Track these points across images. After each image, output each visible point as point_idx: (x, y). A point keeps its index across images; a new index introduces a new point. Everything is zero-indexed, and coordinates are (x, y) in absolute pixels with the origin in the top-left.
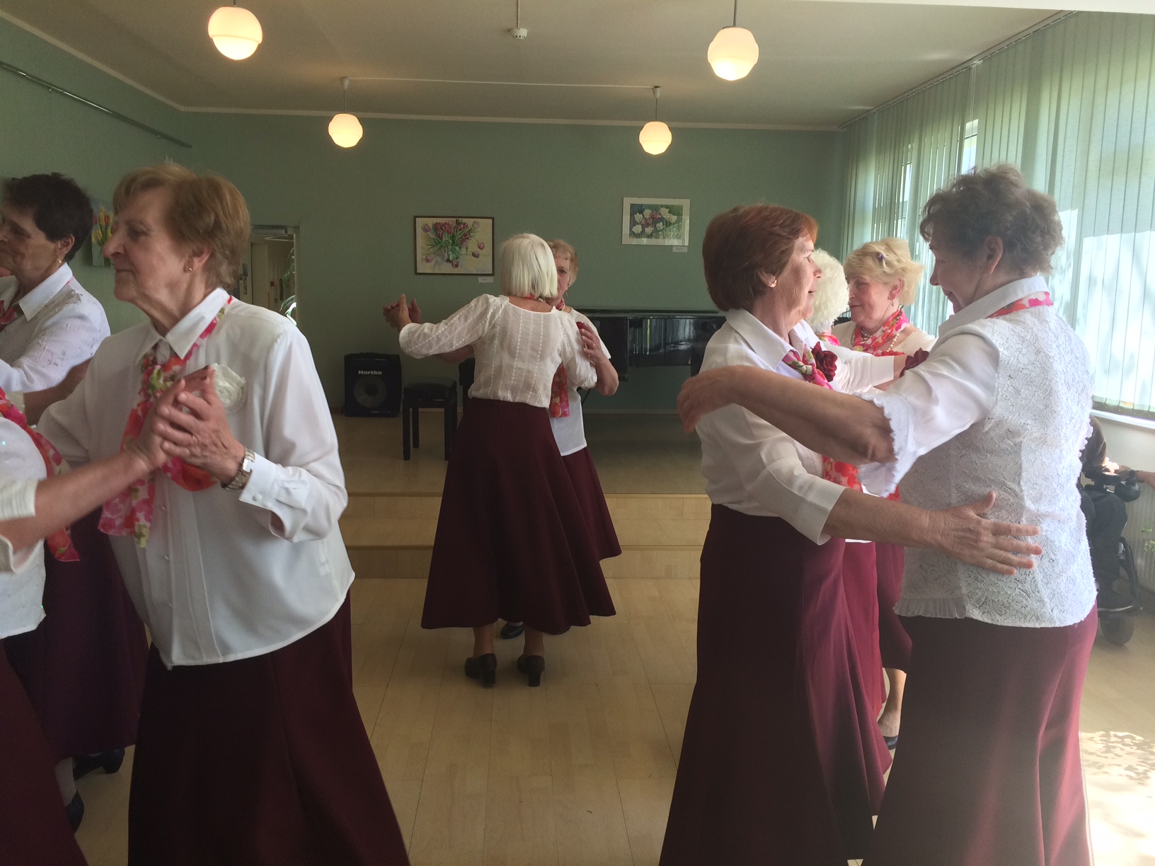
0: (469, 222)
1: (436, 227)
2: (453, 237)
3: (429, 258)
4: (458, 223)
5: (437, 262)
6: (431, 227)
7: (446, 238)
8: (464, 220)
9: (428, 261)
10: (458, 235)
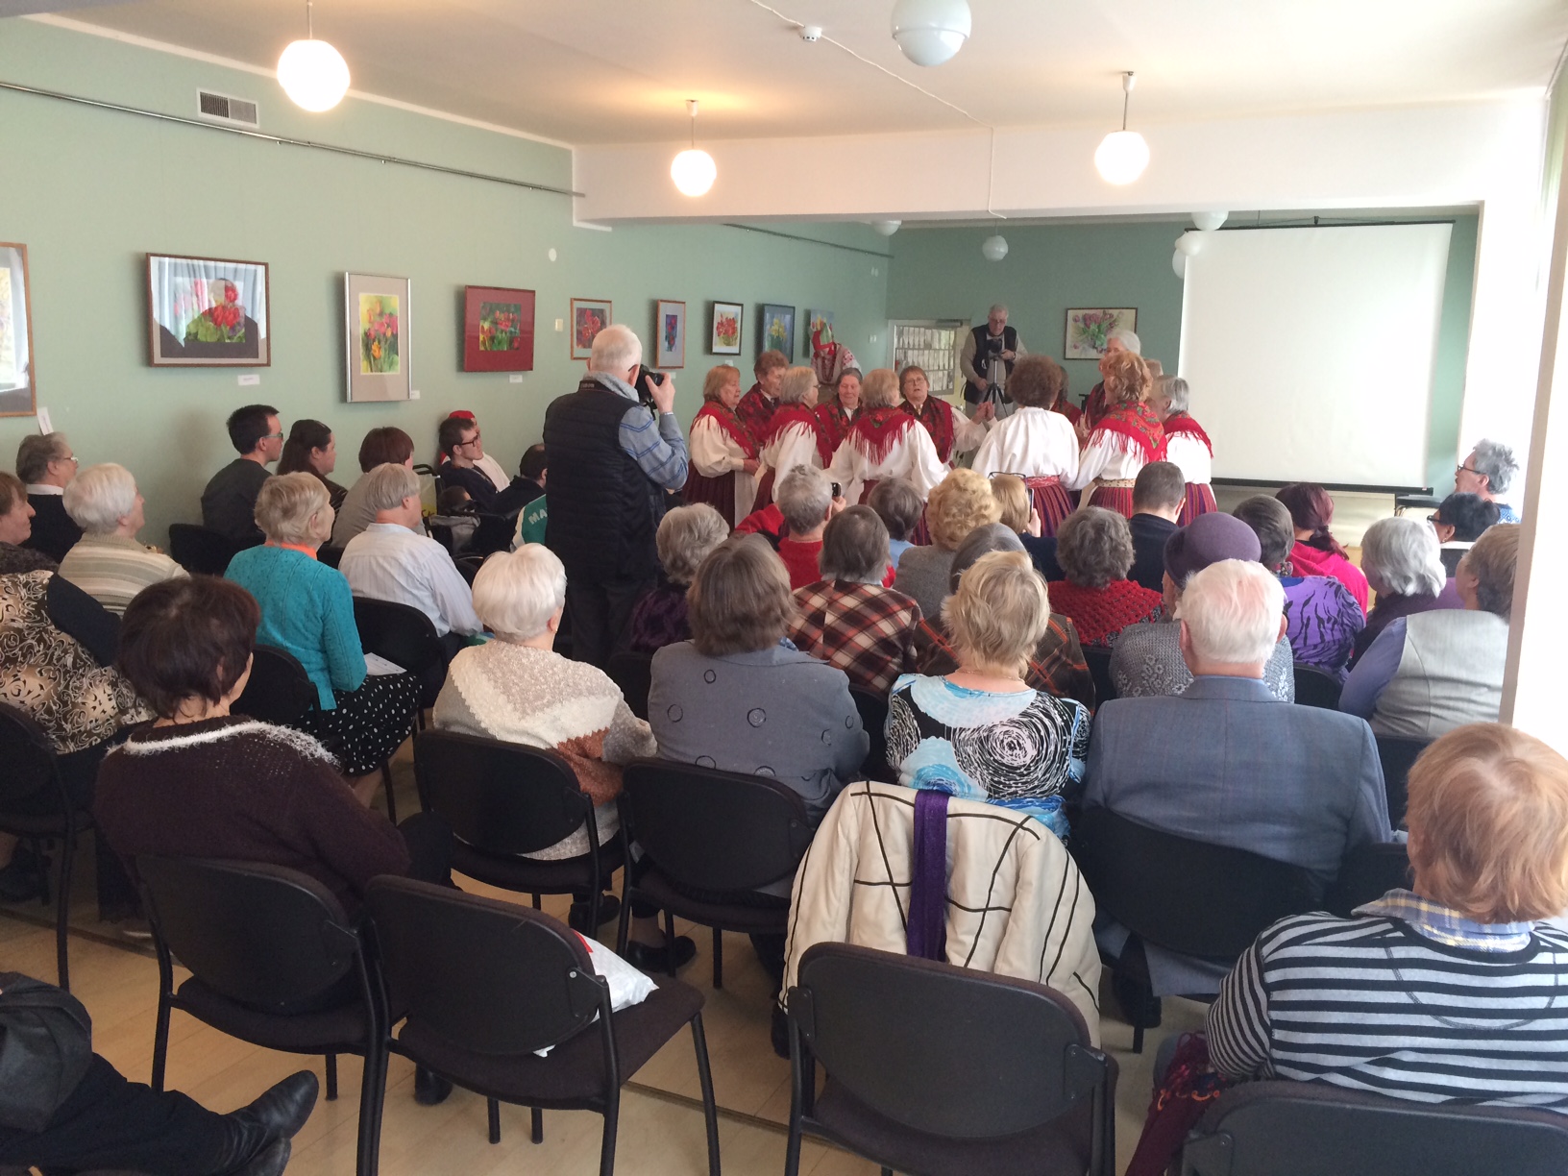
0: (1115, 312)
1: (1086, 319)
2: (1099, 327)
3: (1078, 345)
4: (1105, 314)
5: (1084, 348)
6: (1081, 316)
7: (1093, 327)
8: (1110, 311)
9: (1076, 347)
10: (1105, 325)
